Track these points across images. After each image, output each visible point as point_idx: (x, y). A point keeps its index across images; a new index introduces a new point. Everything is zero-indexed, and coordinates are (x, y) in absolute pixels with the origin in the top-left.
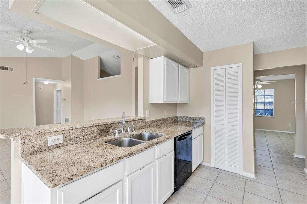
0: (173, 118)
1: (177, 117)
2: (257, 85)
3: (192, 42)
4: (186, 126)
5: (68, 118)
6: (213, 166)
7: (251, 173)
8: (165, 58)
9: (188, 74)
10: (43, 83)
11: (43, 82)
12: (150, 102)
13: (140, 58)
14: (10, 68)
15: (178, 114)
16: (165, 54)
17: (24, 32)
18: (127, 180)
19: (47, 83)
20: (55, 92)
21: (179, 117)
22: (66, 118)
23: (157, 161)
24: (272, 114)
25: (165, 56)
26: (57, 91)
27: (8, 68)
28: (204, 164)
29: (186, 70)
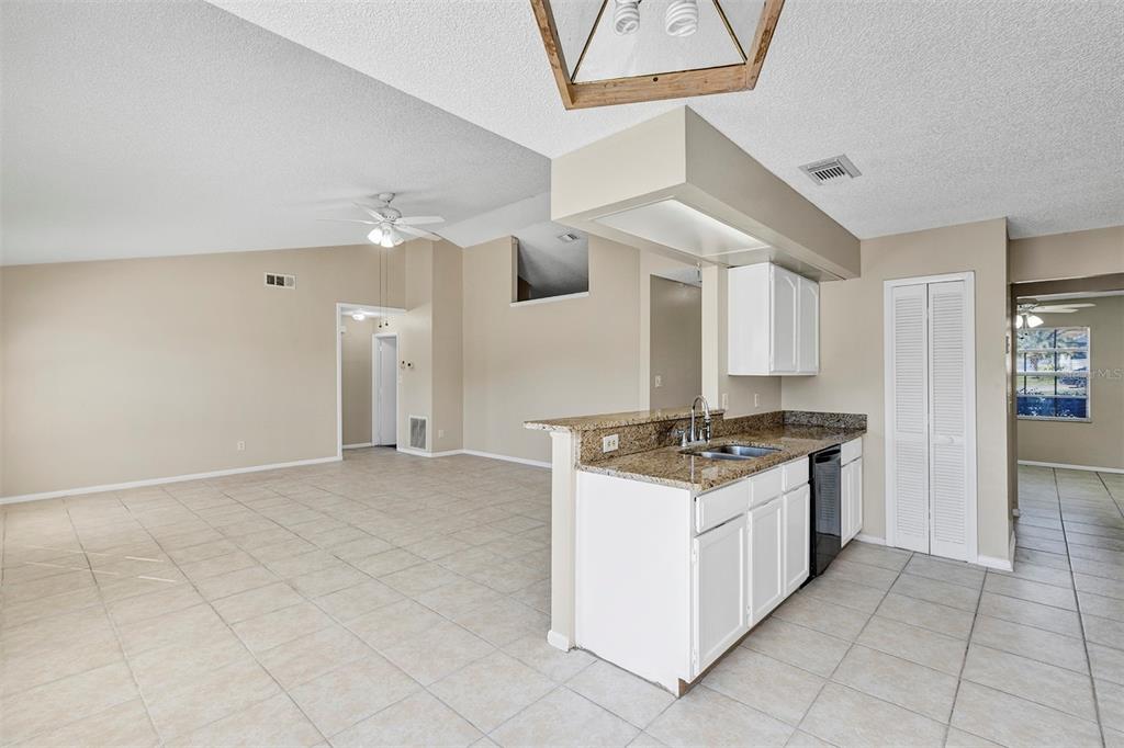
0: (775, 414)
1: (784, 412)
2: (1024, 317)
3: (845, 226)
4: (812, 436)
5: (423, 418)
6: (889, 543)
7: (1001, 557)
8: (773, 267)
9: (817, 298)
10: (351, 317)
11: (350, 313)
12: (730, 373)
13: (709, 268)
14: (278, 278)
15: (785, 407)
16: (773, 258)
17: (382, 197)
18: (750, 514)
19: (361, 315)
20: (375, 342)
21: (787, 415)
22: (415, 417)
23: (785, 497)
24: (1081, 412)
25: (772, 262)
26: (380, 338)
27: (283, 278)
28: (864, 538)
29: (811, 286)
